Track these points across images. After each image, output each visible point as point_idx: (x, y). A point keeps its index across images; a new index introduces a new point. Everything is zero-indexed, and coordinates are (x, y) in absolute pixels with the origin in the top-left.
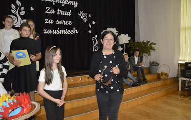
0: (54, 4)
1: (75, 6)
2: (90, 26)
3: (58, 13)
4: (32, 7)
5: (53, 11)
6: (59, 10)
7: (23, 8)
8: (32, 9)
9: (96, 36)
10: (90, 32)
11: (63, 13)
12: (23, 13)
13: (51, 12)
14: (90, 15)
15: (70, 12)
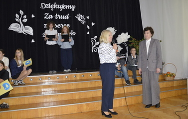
0: (52, 10)
1: (73, 10)
2: (89, 28)
3: (56, 18)
4: (33, 15)
5: (51, 17)
6: (56, 15)
7: (25, 17)
8: (33, 16)
9: (96, 37)
10: (88, 33)
11: (61, 17)
12: (25, 20)
13: (49, 18)
14: (88, 17)
15: (68, 16)
